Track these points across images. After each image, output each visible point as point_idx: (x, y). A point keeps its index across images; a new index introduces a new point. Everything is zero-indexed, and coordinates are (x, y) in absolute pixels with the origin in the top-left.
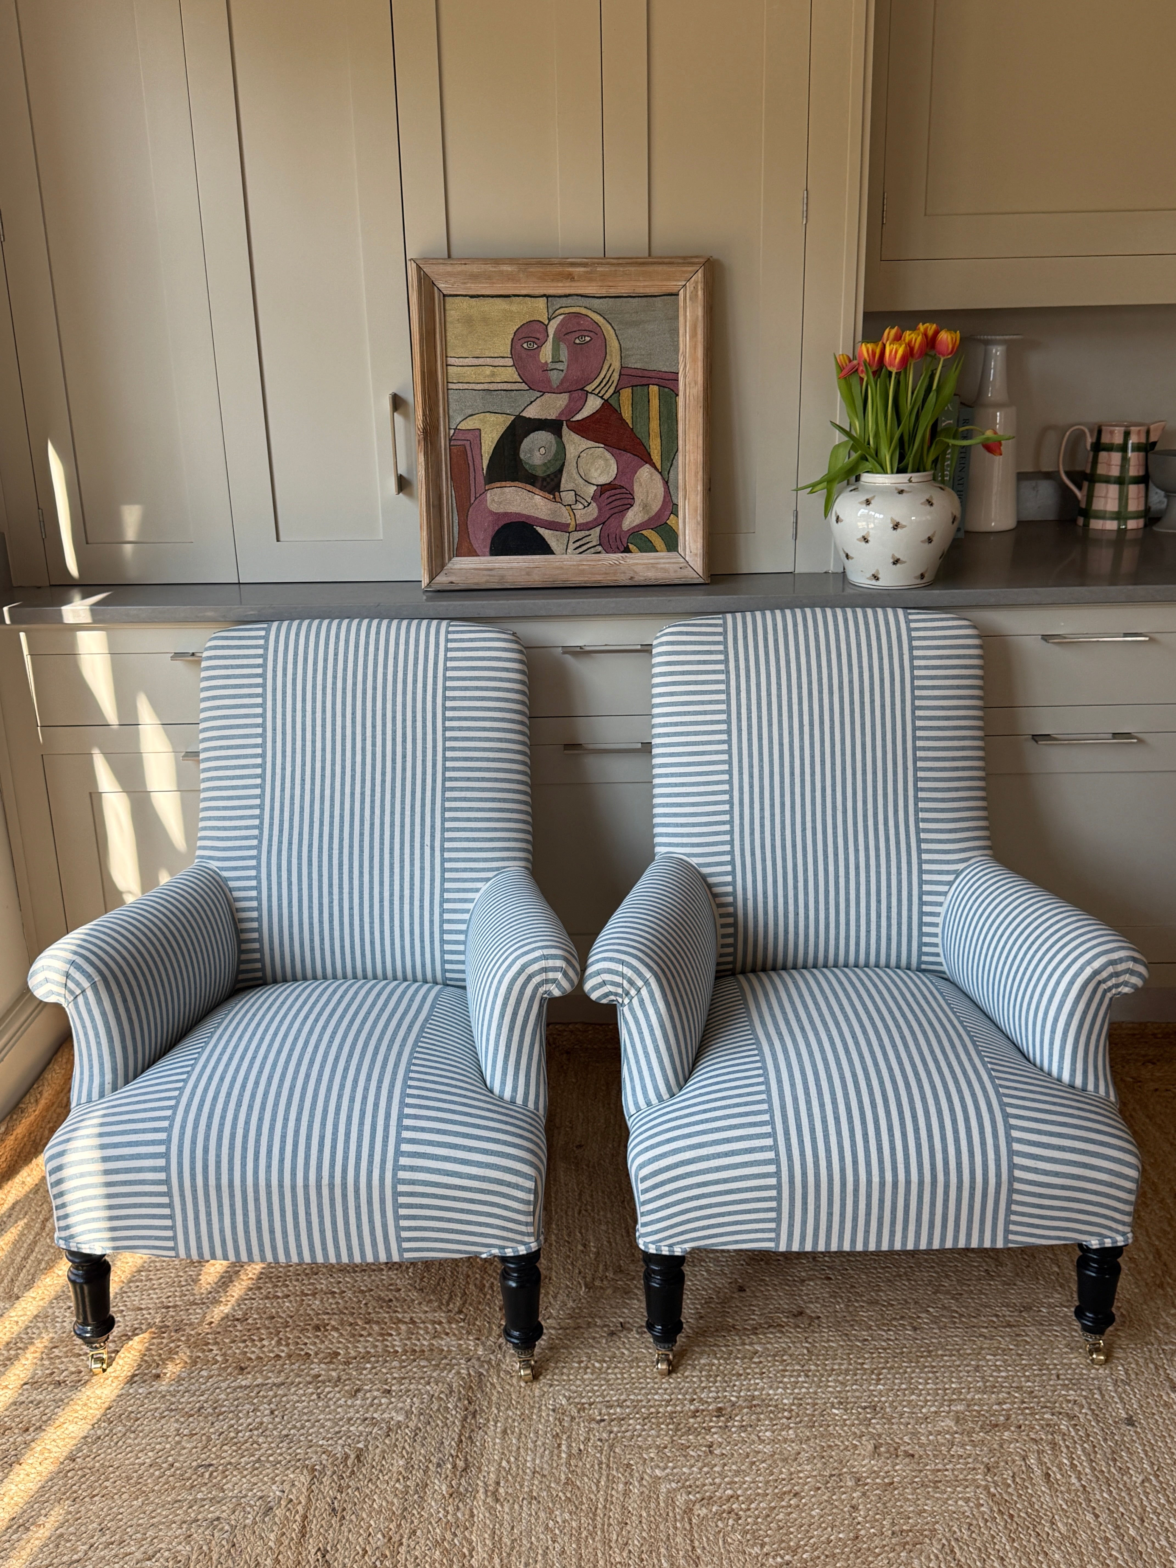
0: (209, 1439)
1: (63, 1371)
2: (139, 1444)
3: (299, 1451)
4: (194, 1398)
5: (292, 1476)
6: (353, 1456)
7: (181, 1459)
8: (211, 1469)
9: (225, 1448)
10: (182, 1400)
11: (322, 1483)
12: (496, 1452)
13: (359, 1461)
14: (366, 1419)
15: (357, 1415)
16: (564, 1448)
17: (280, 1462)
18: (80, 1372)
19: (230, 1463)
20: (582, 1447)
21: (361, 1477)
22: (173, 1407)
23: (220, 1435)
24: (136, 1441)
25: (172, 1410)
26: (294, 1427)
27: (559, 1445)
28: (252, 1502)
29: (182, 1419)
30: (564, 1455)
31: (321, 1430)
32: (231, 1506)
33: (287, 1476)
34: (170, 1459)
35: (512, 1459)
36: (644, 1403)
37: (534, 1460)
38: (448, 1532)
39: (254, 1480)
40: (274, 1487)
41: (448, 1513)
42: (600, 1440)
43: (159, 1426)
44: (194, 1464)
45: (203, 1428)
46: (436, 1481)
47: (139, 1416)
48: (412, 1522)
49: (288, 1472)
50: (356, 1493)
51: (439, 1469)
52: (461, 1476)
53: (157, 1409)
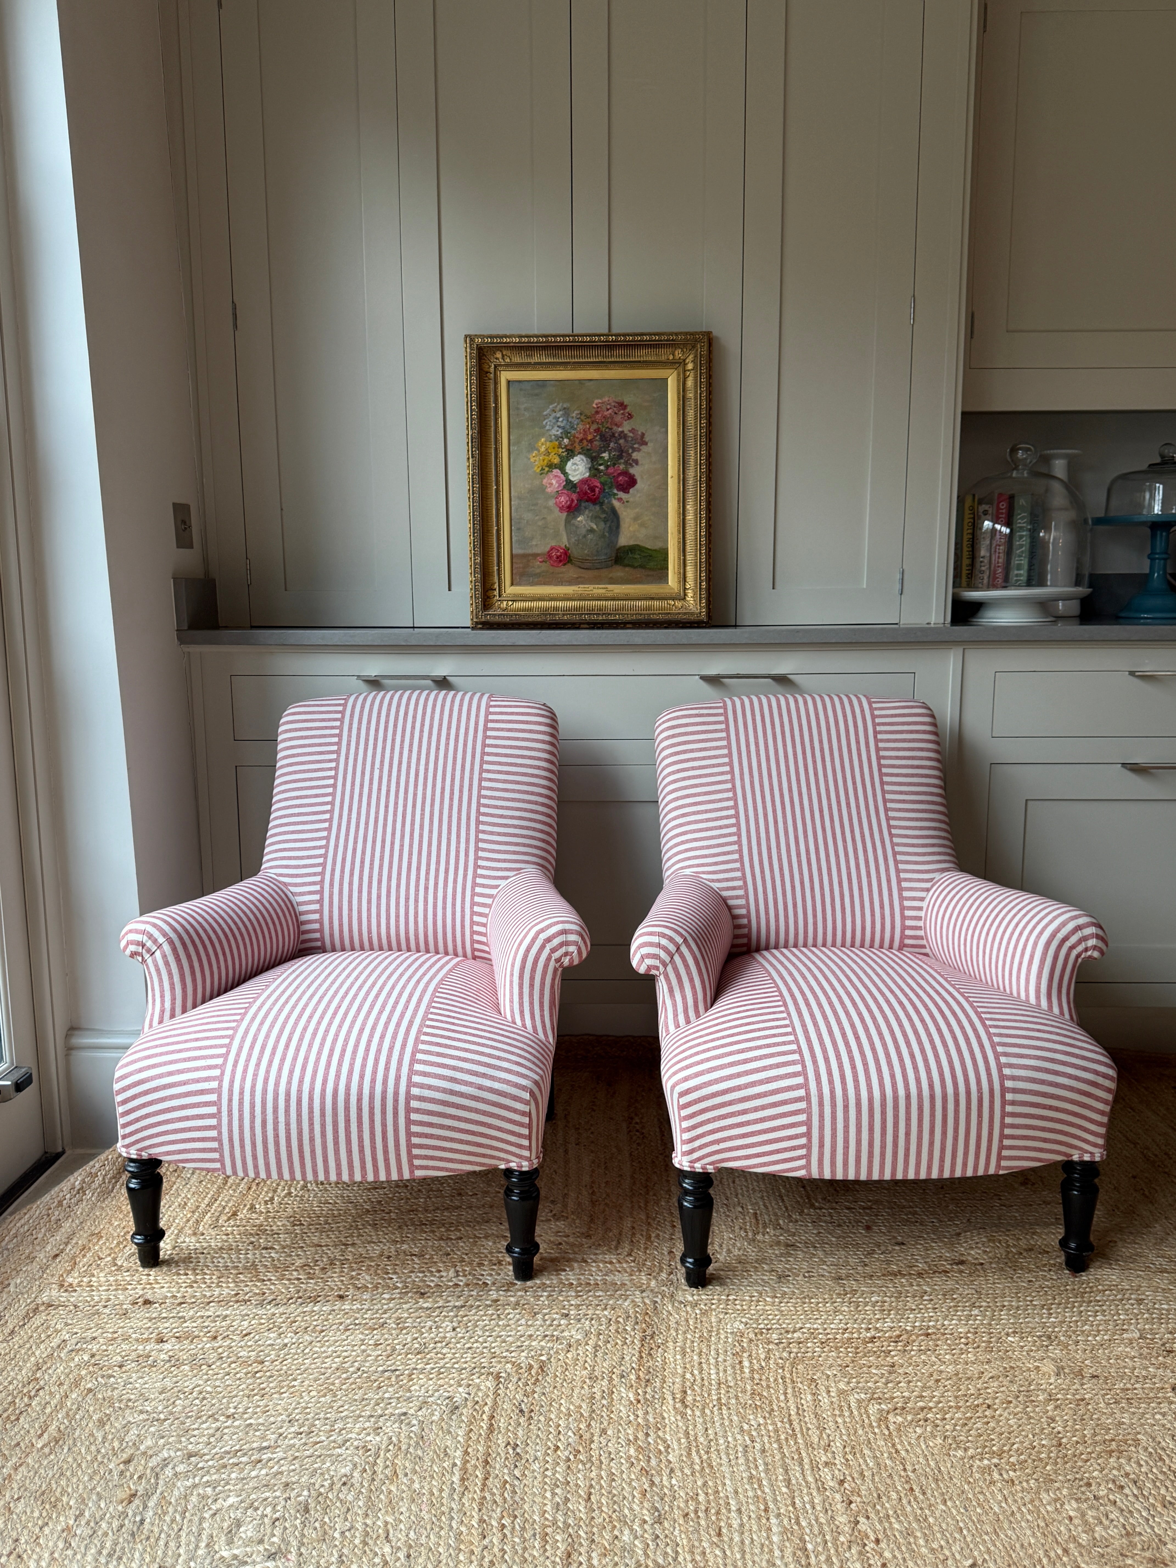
0: (394, 1349)
1: (247, 1293)
2: (325, 1352)
3: (483, 1360)
4: (378, 1316)
5: (477, 1381)
6: (536, 1366)
7: (367, 1364)
8: (397, 1373)
9: (409, 1356)
10: (365, 1316)
11: (507, 1388)
12: (678, 1367)
13: (543, 1371)
14: (546, 1336)
15: (538, 1333)
16: (746, 1363)
17: (465, 1369)
18: (264, 1294)
19: (416, 1369)
20: (763, 1364)
21: (546, 1384)
22: (357, 1322)
23: (404, 1346)
24: (322, 1350)
25: (356, 1325)
26: (477, 1341)
27: (740, 1362)
28: (439, 1402)
29: (367, 1332)
30: (747, 1370)
31: (504, 1344)
32: (418, 1404)
33: (472, 1380)
34: (356, 1364)
35: (696, 1372)
36: (821, 1331)
37: (718, 1373)
38: (641, 1433)
39: (441, 1382)
40: (461, 1389)
41: (638, 1416)
42: (781, 1358)
43: (344, 1337)
44: (381, 1369)
45: (386, 1340)
46: (622, 1390)
47: (324, 1328)
48: (601, 1423)
49: (474, 1377)
50: (543, 1398)
51: (623, 1380)
52: (647, 1386)
53: (341, 1324)
